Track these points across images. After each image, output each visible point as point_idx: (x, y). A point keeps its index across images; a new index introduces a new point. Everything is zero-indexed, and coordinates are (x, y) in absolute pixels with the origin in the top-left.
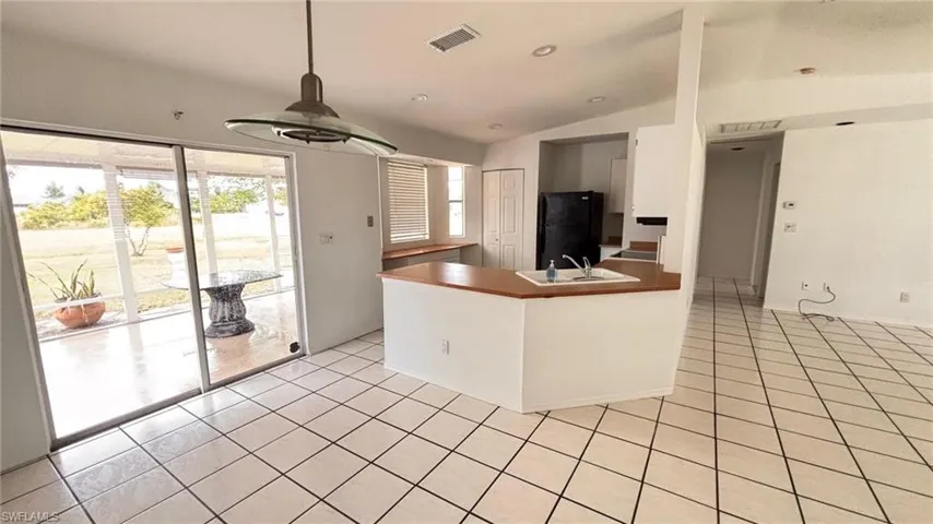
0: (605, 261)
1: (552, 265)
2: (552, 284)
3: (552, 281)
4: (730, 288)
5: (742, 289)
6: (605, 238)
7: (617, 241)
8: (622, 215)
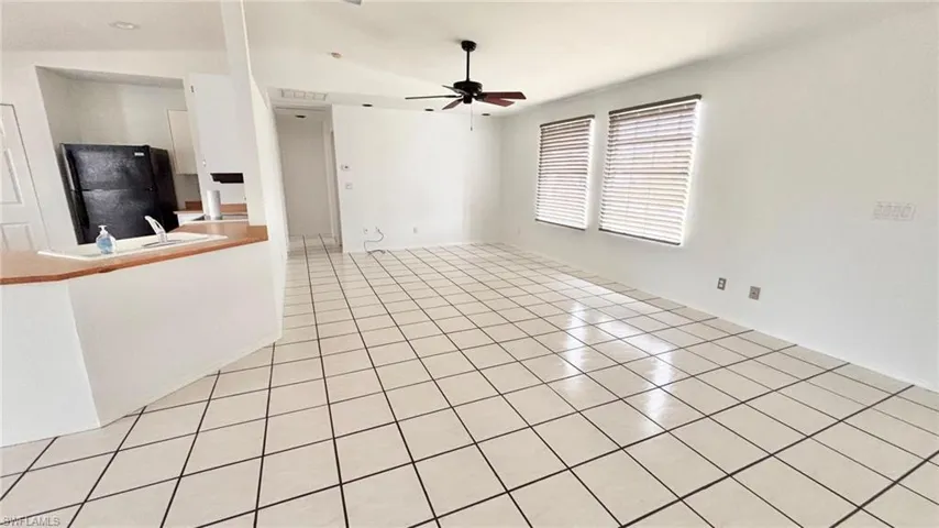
0: (184, 226)
1: (104, 232)
2: (109, 256)
3: (108, 253)
4: (316, 242)
5: (327, 241)
6: (181, 202)
7: (196, 206)
8: (196, 176)
